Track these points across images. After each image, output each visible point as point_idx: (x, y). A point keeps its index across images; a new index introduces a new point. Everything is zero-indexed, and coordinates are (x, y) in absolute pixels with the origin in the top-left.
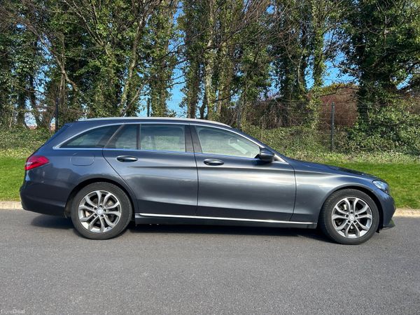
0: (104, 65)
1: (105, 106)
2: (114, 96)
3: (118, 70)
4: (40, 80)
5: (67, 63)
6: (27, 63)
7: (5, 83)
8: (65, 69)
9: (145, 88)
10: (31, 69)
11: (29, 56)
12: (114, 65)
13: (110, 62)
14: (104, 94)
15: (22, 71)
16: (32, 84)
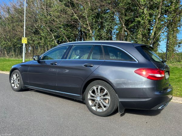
0: (143, 20)
2: (147, 35)
3: (150, 21)
4: (114, 33)
5: (125, 22)
6: (109, 25)
7: (102, 35)
8: (125, 25)
9: (165, 29)
10: (111, 27)
11: (110, 22)
12: (148, 19)
13: (146, 17)
14: (142, 34)
15: (108, 29)
16: (111, 34)
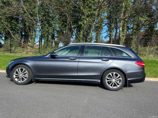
1: (83, 39)
